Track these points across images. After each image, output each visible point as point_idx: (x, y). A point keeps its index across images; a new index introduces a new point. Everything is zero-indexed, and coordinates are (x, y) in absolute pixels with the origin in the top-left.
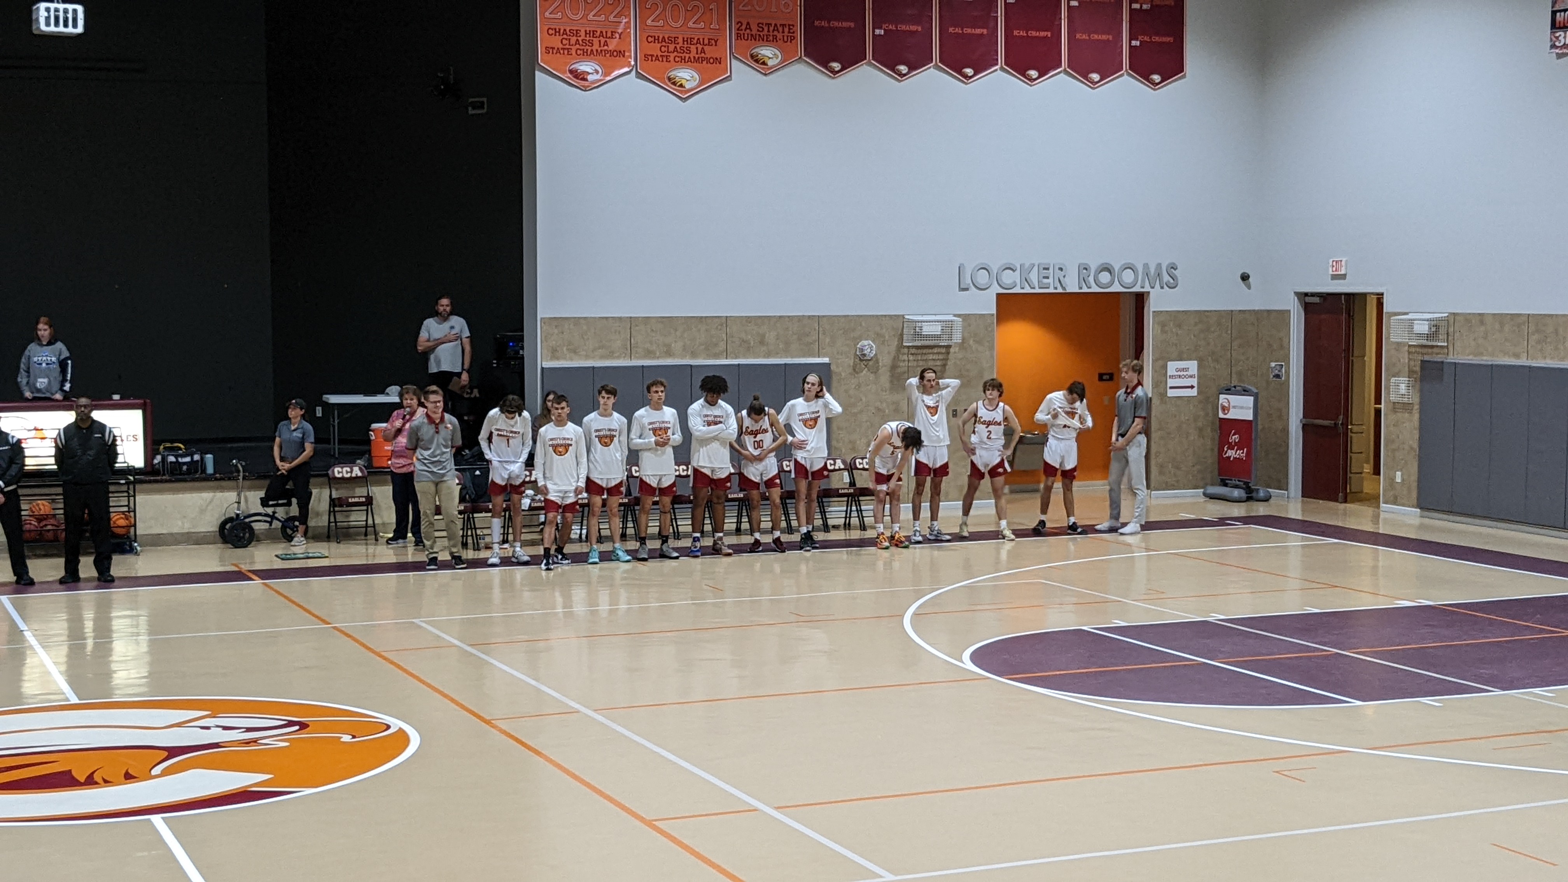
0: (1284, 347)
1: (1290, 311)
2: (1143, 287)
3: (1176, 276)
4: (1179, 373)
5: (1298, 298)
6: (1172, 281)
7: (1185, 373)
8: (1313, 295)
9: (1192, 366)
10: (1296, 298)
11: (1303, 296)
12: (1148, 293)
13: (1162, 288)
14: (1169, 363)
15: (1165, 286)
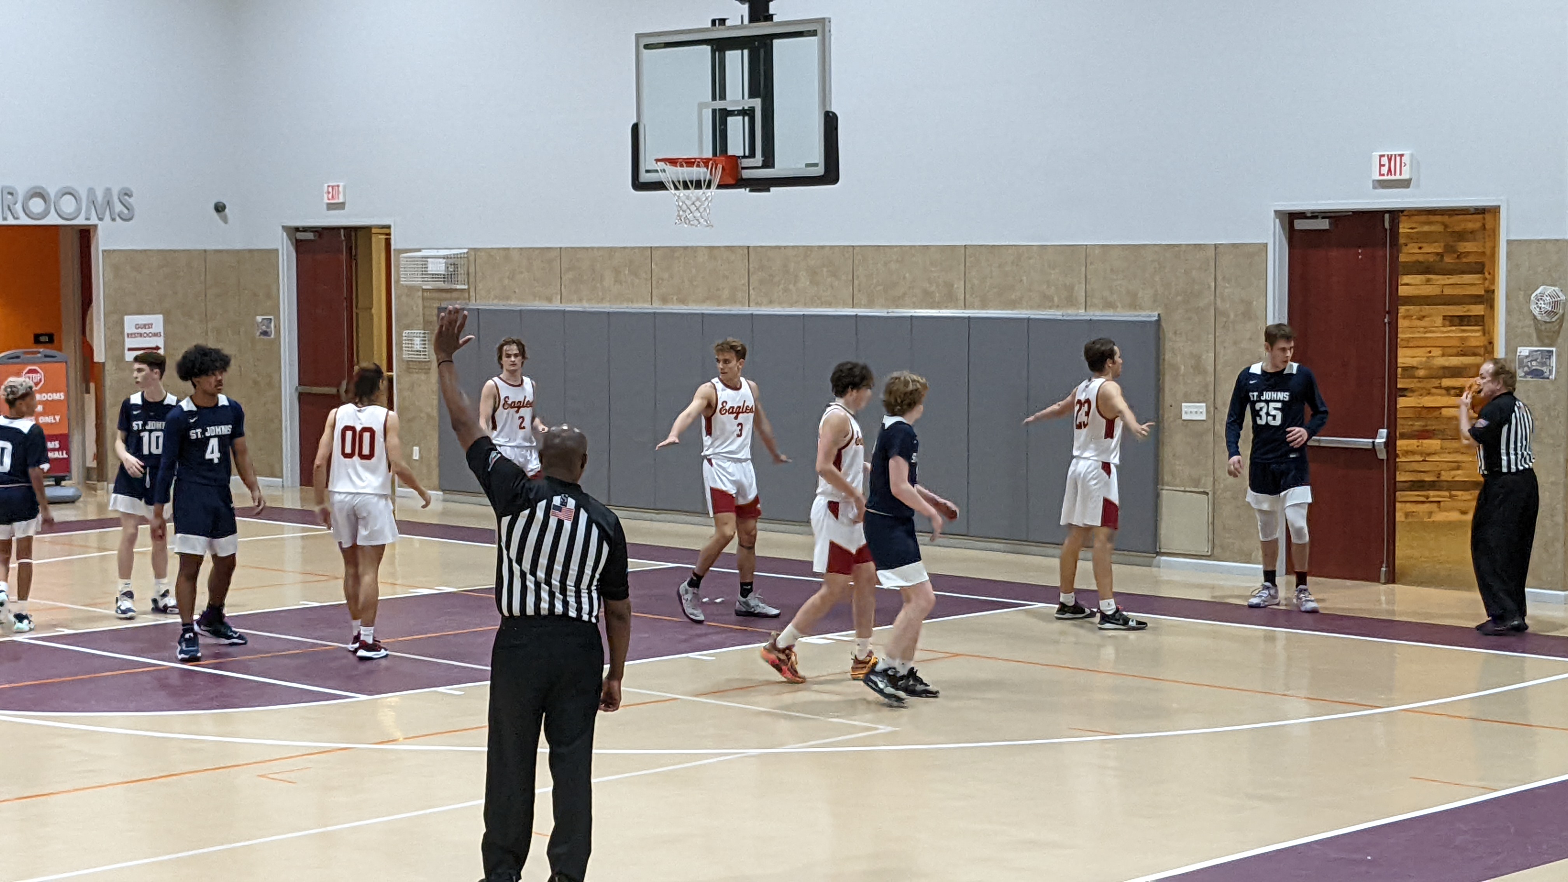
0: (272, 296)
1: (277, 250)
2: (87, 219)
3: (130, 204)
4: (140, 331)
5: (288, 235)
6: (126, 211)
7: (147, 331)
8: (305, 229)
9: (157, 321)
10: (285, 234)
11: (293, 231)
12: (96, 226)
13: (113, 220)
14: (126, 318)
15: (118, 219)
